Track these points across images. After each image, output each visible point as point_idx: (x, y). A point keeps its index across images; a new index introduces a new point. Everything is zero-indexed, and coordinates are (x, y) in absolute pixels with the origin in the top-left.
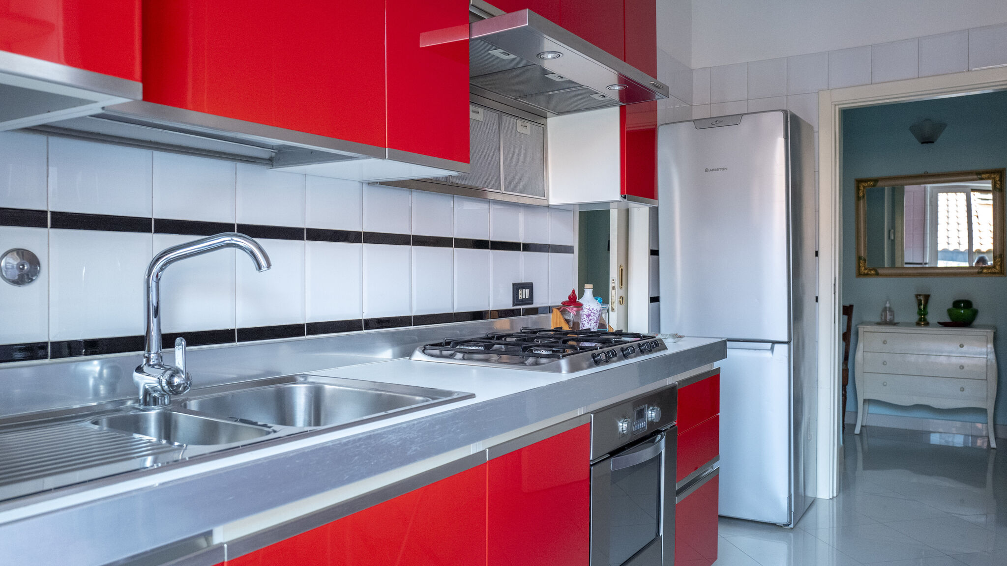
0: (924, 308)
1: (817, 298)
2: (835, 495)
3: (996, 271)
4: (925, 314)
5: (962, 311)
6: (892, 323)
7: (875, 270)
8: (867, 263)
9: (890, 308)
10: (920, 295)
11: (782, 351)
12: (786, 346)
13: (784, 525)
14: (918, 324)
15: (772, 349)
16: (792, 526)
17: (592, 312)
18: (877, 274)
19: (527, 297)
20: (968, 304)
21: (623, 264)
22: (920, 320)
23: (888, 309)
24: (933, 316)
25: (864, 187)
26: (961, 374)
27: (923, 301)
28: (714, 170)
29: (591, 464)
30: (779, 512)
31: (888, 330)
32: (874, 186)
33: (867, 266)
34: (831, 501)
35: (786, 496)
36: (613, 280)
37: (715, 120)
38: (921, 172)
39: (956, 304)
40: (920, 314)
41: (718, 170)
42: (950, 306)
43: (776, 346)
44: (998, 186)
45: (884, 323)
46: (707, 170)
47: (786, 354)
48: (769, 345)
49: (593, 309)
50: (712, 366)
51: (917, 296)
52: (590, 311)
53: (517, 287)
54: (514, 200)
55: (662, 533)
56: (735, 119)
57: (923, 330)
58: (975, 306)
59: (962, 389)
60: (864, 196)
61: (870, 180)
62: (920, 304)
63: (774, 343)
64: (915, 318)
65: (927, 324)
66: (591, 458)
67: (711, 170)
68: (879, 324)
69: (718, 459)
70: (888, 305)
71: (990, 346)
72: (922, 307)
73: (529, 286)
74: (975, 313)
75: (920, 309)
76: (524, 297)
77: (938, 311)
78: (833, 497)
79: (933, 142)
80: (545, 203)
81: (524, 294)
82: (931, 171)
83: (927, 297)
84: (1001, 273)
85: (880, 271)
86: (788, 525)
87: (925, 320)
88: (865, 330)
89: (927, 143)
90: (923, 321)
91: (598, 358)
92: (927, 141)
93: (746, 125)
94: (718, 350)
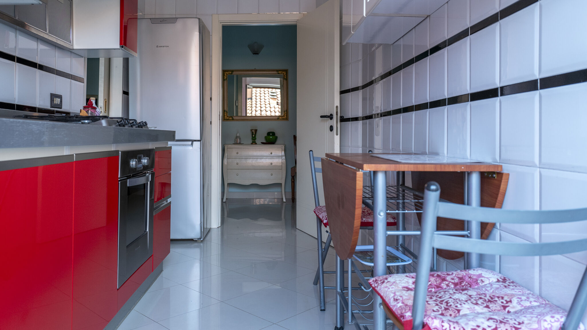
0: (255, 136)
1: (211, 122)
2: (220, 226)
3: (285, 118)
4: (255, 139)
5: (271, 137)
6: (240, 144)
7: (232, 117)
8: (228, 113)
9: (239, 136)
10: (253, 130)
11: (197, 145)
12: (199, 143)
13: (198, 239)
14: (252, 144)
15: (192, 144)
16: (202, 239)
18: (233, 119)
19: (59, 103)
20: (273, 134)
21: (107, 98)
22: (253, 142)
23: (238, 137)
24: (258, 141)
25: (227, 74)
26: (271, 168)
27: (254, 133)
28: (161, 46)
29: (119, 180)
30: (195, 233)
31: (237, 147)
32: (231, 74)
33: (228, 115)
34: (218, 229)
35: (199, 223)
36: (101, 107)
37: (163, 19)
38: (253, 68)
39: (269, 134)
40: (253, 139)
41: (163, 47)
42: (266, 135)
43: (194, 142)
45: (236, 143)
46: (157, 47)
47: (200, 147)
48: (190, 143)
50: (167, 145)
51: (251, 130)
53: (53, 96)
54: (54, 40)
55: (148, 230)
56: (173, 20)
57: (254, 146)
58: (276, 135)
59: (272, 175)
60: (226, 79)
61: (230, 71)
62: (253, 134)
63: (193, 141)
64: (251, 141)
65: (256, 144)
66: (119, 176)
67: (160, 47)
68: (234, 144)
69: (170, 197)
70: (238, 135)
71: (283, 152)
72: (254, 136)
73: (60, 97)
74: (276, 138)
75: (253, 137)
76: (57, 103)
77: (261, 137)
78: (219, 227)
79: (258, 54)
80: (71, 48)
81: (57, 101)
82: (257, 68)
83: (256, 131)
84: (287, 119)
85: (234, 118)
86: (200, 239)
87: (255, 142)
88: (228, 147)
89: (256, 54)
90: (254, 143)
91: (121, 123)
93: (179, 24)
94: (171, 135)
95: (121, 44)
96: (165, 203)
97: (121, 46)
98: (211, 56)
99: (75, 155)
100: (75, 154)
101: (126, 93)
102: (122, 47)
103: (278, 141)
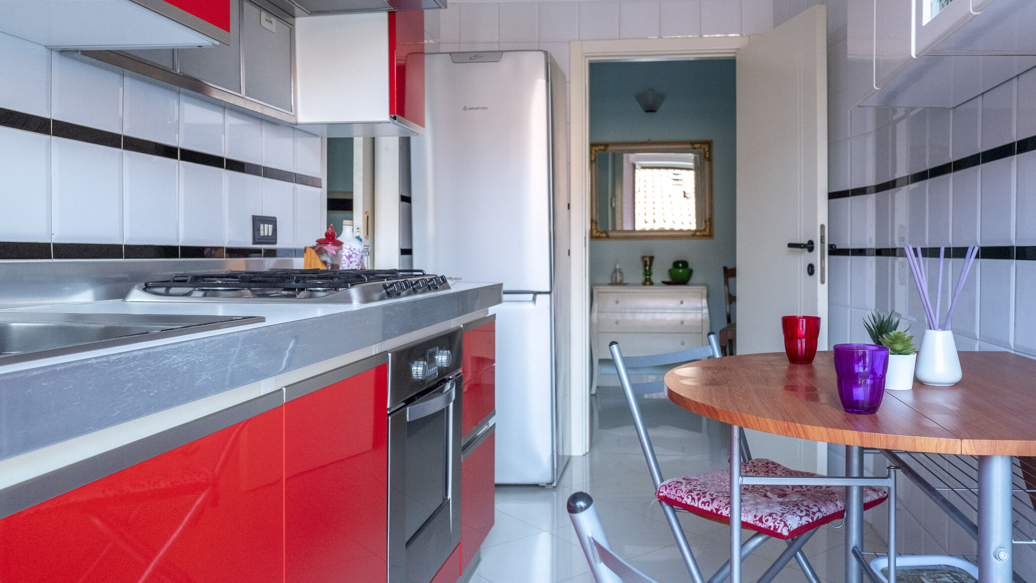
0: (650, 269)
1: (569, 251)
2: (588, 451)
4: (650, 275)
5: (681, 271)
6: (621, 284)
7: (606, 232)
8: (598, 225)
9: (620, 269)
10: (646, 257)
11: (544, 300)
12: (548, 296)
13: (547, 484)
14: (644, 284)
15: (534, 300)
16: (554, 484)
17: (353, 253)
18: (608, 237)
19: (270, 234)
20: (685, 264)
21: (369, 210)
22: (646, 280)
23: (618, 271)
24: (656, 278)
25: (596, 151)
26: (680, 330)
27: (648, 262)
28: (472, 108)
29: (388, 412)
30: (541, 473)
31: (616, 290)
32: (605, 150)
33: (599, 229)
34: (584, 457)
35: (550, 453)
36: (358, 228)
37: (474, 55)
38: (645, 139)
39: (676, 264)
40: (646, 275)
41: (477, 109)
42: (670, 266)
43: (538, 296)
44: (707, 156)
45: (614, 283)
46: (465, 108)
47: (549, 305)
48: (531, 296)
49: (354, 249)
50: (487, 312)
51: (643, 257)
52: (351, 251)
53: (258, 221)
54: (258, 109)
55: (450, 496)
56: (494, 55)
57: (648, 289)
58: (690, 266)
59: (683, 343)
60: (595, 160)
61: (601, 145)
62: (645, 265)
63: (536, 293)
64: (641, 279)
65: (652, 284)
66: (388, 406)
67: (469, 109)
68: (611, 284)
69: (494, 414)
70: (618, 267)
71: (704, 301)
72: (647, 268)
73: (273, 221)
74: (690, 272)
75: (646, 270)
76: (266, 233)
77: (660, 273)
78: (586, 453)
79: (654, 111)
80: (294, 121)
81: (266, 230)
82: (654, 138)
83: (652, 258)
84: (710, 236)
85: (611, 234)
86: (552, 484)
87: (650, 280)
88: (600, 291)
89: (650, 111)
90: (648, 281)
91: (391, 289)
92: (650, 110)
93: (506, 63)
94: (495, 293)
95: (391, 112)
96: (485, 428)
97: (392, 116)
98: (568, 123)
99: (284, 389)
100: (286, 387)
101: (406, 199)
102: (395, 118)
103: (694, 279)
